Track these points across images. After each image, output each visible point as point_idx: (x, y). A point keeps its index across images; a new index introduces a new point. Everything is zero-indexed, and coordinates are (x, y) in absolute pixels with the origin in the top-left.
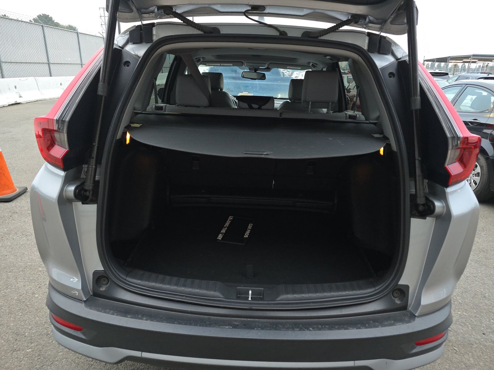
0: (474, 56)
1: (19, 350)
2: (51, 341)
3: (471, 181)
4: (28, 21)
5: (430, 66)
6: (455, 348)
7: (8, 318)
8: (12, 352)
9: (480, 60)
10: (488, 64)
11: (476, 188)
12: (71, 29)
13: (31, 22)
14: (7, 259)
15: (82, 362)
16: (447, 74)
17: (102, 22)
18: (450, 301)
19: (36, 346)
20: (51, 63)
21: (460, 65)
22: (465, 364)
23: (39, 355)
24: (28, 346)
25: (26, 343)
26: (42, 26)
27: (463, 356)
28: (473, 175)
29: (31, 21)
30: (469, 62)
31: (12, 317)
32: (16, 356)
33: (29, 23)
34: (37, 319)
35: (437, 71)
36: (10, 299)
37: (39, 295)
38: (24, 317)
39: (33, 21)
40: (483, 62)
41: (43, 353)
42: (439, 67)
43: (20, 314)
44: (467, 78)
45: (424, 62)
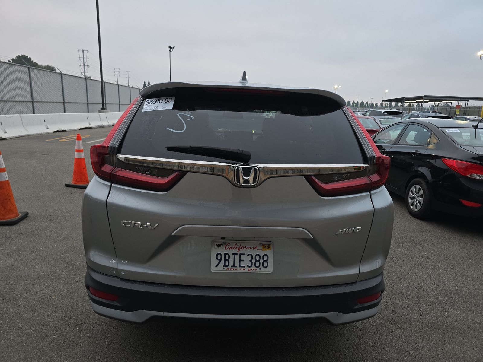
0: (425, 96)
1: (47, 336)
2: (72, 329)
3: (417, 202)
4: (7, 61)
5: (388, 106)
6: (398, 325)
7: (32, 314)
8: (41, 338)
9: (431, 101)
10: (439, 103)
11: (421, 208)
12: (50, 69)
13: (10, 63)
14: (21, 270)
15: (101, 343)
16: (401, 113)
17: (81, 63)
18: (383, 272)
19: (61, 333)
20: (35, 102)
21: (415, 104)
22: (405, 335)
23: (64, 339)
24: (54, 334)
25: (52, 331)
26: (29, 68)
27: (404, 330)
28: (418, 196)
29: (9, 61)
30: (421, 102)
31: (36, 313)
32: (46, 340)
33: (8, 63)
34: (57, 314)
35: (394, 110)
36: (30, 300)
37: (56, 297)
38: (46, 313)
39: (12, 61)
40: (434, 102)
41: (67, 338)
42: (396, 106)
43: (42, 311)
44: (418, 117)
45: (382, 102)
